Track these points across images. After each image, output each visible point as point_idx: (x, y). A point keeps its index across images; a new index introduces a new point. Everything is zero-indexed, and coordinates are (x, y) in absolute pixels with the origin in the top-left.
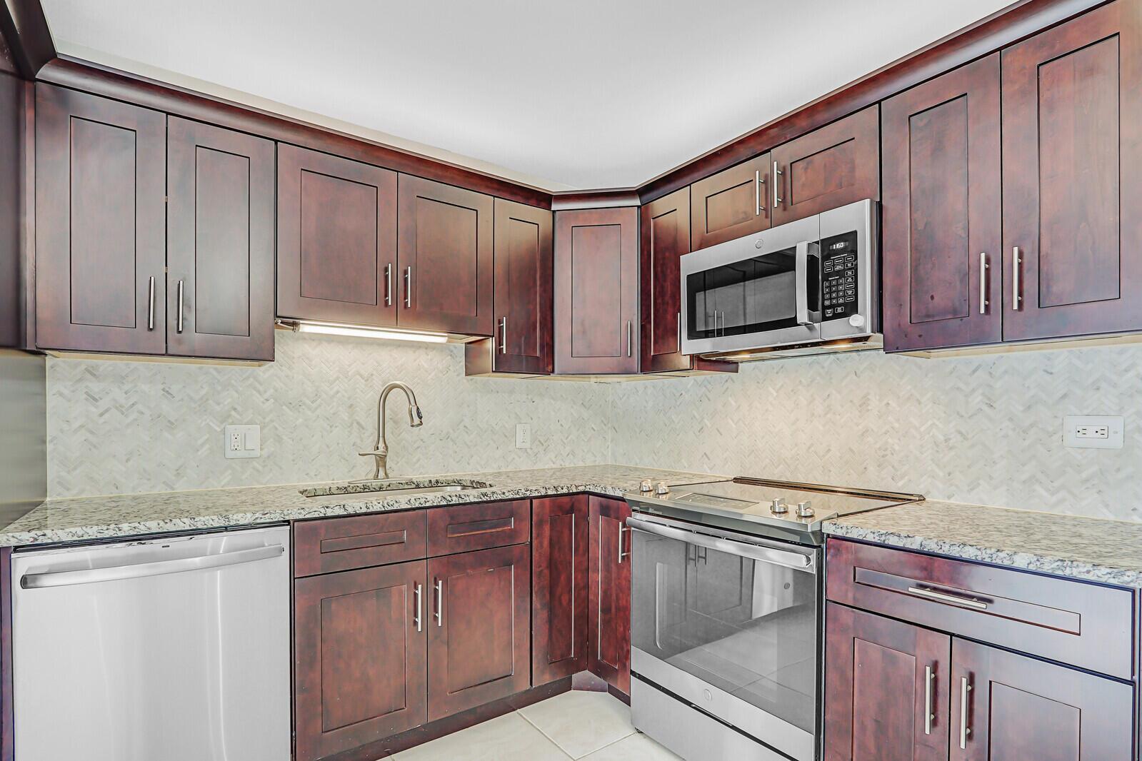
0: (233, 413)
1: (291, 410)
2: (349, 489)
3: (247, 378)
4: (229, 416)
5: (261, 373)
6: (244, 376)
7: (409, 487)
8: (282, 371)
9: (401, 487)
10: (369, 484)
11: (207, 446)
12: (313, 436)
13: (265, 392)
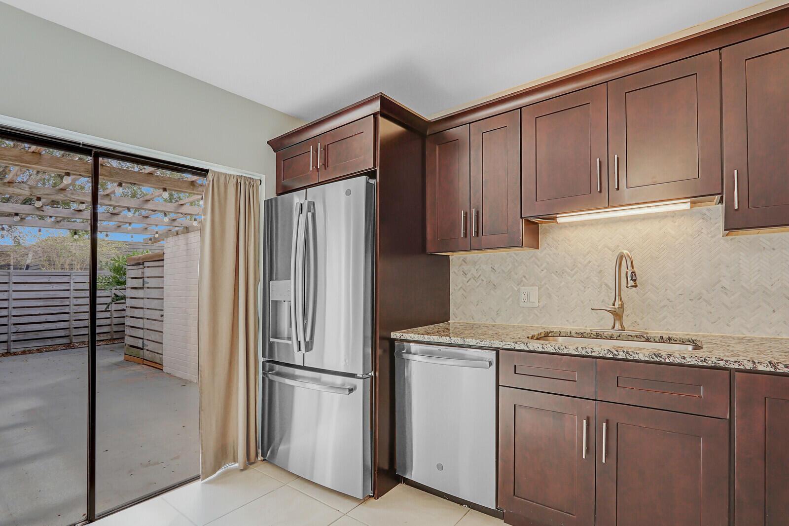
0: (524, 279)
1: (557, 276)
2: (584, 334)
3: (532, 257)
4: (522, 281)
5: (539, 254)
6: (530, 256)
7: (640, 340)
8: (551, 250)
9: (630, 338)
10: (602, 333)
11: (511, 299)
12: (572, 294)
13: (542, 265)
